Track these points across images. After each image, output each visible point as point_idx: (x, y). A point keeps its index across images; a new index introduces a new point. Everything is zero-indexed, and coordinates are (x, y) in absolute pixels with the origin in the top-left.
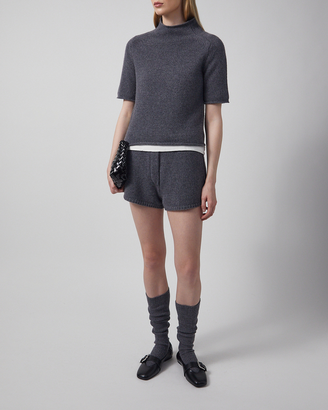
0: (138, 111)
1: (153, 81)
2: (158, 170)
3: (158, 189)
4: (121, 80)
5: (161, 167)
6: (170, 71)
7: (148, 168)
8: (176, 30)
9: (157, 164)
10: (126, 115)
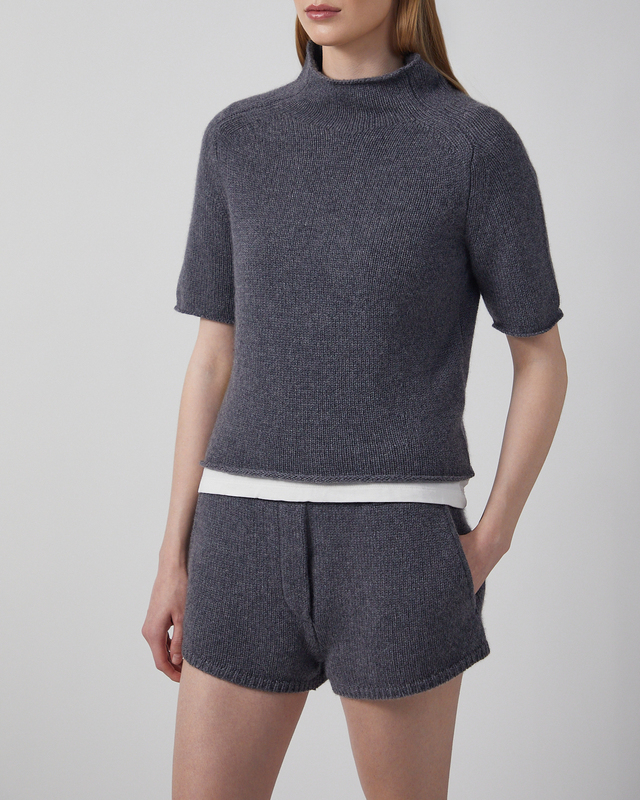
0: (245, 366)
1: (287, 266)
2: (304, 570)
3: (309, 632)
4: (187, 252)
5: (316, 558)
6: (342, 234)
7: (272, 563)
8: (358, 93)
9: (301, 550)
10: (211, 370)
